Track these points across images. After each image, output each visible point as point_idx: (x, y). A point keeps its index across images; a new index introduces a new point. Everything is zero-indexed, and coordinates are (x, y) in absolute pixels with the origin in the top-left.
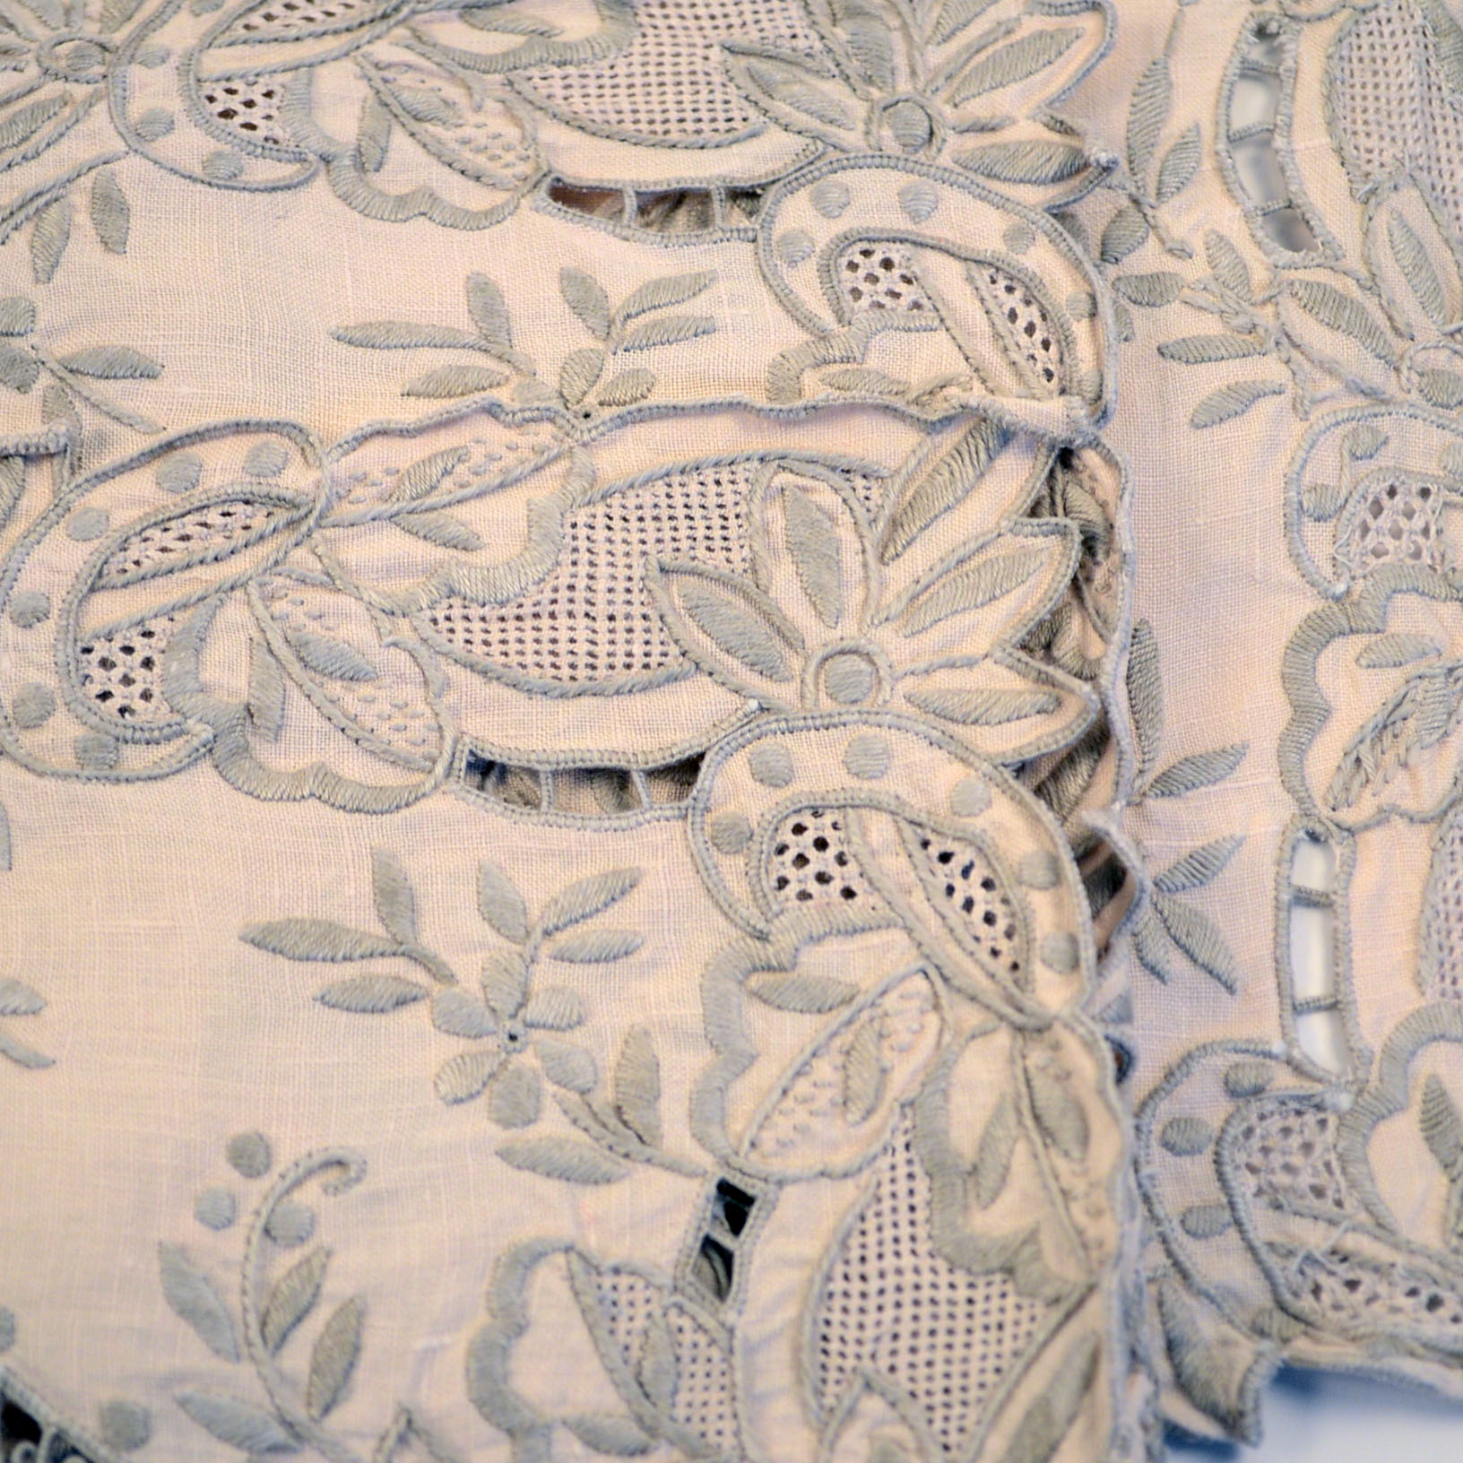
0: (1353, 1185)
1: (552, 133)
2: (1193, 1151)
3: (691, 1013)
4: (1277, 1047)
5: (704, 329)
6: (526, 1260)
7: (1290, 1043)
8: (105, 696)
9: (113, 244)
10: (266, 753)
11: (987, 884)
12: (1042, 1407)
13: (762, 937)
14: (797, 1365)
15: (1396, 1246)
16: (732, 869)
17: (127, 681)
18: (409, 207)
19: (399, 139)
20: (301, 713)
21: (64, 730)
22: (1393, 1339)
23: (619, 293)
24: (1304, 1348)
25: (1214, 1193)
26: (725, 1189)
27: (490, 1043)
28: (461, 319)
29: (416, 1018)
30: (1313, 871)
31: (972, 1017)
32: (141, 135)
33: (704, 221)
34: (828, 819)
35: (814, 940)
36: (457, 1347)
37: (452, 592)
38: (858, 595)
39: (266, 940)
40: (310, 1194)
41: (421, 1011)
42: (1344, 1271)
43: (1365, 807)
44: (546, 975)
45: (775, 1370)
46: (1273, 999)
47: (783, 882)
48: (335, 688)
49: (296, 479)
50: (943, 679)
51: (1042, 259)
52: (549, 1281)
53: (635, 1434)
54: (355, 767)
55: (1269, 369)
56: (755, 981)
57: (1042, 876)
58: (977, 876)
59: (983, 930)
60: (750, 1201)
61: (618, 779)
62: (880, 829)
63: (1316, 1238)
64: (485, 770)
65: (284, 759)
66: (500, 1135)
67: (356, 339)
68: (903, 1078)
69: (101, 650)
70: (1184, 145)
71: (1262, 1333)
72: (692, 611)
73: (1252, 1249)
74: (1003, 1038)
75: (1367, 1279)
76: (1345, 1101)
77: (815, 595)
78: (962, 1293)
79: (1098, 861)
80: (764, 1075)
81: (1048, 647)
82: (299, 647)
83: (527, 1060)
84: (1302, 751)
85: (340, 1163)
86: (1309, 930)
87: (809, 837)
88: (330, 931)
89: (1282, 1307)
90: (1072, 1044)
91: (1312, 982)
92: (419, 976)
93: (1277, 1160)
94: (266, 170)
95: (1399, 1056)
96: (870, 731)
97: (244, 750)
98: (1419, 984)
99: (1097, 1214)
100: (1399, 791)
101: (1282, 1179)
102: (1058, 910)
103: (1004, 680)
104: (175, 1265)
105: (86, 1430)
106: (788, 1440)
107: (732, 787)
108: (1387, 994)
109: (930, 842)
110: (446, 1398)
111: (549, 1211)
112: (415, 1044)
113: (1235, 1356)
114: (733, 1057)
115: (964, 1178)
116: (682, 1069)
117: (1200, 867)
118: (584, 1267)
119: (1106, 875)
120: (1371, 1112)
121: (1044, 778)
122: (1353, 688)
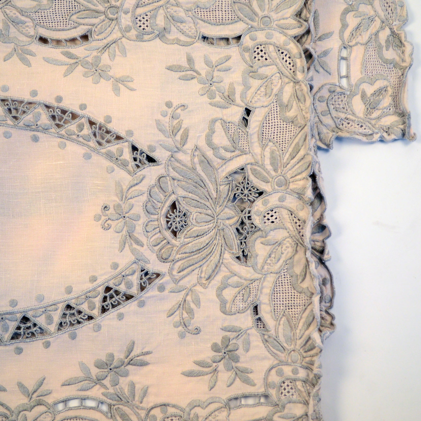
0: (349, 107)
2: (323, 101)
3: (240, 80)
4: (337, 84)
6: (214, 121)
7: (340, 83)
8: (140, 26)
10: (167, 36)
11: (289, 58)
12: (298, 144)
13: (252, 67)
14: (258, 137)
15: (356, 117)
17: (144, 24)
20: (173, 29)
21: (133, 33)
22: (354, 132)
24: (340, 134)
25: (326, 108)
26: (246, 109)
27: (207, 85)
29: (195, 81)
30: (344, 53)
31: (287, 80)
34: (263, 46)
35: (260, 67)
36: (204, 135)
37: (198, 7)
38: (267, 6)
39: (170, 68)
40: (179, 111)
41: (196, 80)
42: (347, 121)
43: (354, 42)
44: (216, 74)
45: (255, 138)
46: (337, 76)
47: (255, 57)
48: (179, 24)
50: (282, 21)
52: (218, 124)
53: (233, 149)
54: (183, 38)
56: (251, 74)
57: (298, 56)
58: (288, 56)
59: (289, 65)
60: (251, 111)
61: (227, 39)
62: (271, 48)
63: (343, 116)
64: (205, 38)
65: (170, 37)
66: (210, 101)
68: (275, 90)
69: (139, 18)
71: (334, 131)
72: (239, 10)
73: (332, 118)
74: (292, 84)
75: (351, 122)
76: (348, 93)
77: (260, 7)
78: (285, 126)
79: (308, 53)
80: (252, 90)
81: (300, 15)
82: (173, 17)
83: (213, 88)
84: (343, 32)
85: (184, 106)
86: (343, 63)
87: (260, 49)
88: (180, 67)
89: (337, 127)
90: (303, 85)
91: (344, 73)
92: (195, 74)
93: (337, 103)
95: (358, 85)
96: (270, 31)
97: (164, 36)
98: (361, 73)
99: (307, 113)
100: (359, 39)
101: (338, 106)
102: (301, 62)
103: (292, 22)
104: (158, 123)
105: (145, 149)
106: (257, 149)
107: (246, 41)
108: (356, 75)
109: (280, 50)
110: (202, 143)
111: (218, 113)
112: (195, 86)
113: (329, 135)
114: (247, 87)
115: (285, 107)
116: (239, 89)
117: (325, 53)
118: (224, 122)
119: (309, 56)
120: (353, 95)
121: (299, 39)
122: (352, 21)
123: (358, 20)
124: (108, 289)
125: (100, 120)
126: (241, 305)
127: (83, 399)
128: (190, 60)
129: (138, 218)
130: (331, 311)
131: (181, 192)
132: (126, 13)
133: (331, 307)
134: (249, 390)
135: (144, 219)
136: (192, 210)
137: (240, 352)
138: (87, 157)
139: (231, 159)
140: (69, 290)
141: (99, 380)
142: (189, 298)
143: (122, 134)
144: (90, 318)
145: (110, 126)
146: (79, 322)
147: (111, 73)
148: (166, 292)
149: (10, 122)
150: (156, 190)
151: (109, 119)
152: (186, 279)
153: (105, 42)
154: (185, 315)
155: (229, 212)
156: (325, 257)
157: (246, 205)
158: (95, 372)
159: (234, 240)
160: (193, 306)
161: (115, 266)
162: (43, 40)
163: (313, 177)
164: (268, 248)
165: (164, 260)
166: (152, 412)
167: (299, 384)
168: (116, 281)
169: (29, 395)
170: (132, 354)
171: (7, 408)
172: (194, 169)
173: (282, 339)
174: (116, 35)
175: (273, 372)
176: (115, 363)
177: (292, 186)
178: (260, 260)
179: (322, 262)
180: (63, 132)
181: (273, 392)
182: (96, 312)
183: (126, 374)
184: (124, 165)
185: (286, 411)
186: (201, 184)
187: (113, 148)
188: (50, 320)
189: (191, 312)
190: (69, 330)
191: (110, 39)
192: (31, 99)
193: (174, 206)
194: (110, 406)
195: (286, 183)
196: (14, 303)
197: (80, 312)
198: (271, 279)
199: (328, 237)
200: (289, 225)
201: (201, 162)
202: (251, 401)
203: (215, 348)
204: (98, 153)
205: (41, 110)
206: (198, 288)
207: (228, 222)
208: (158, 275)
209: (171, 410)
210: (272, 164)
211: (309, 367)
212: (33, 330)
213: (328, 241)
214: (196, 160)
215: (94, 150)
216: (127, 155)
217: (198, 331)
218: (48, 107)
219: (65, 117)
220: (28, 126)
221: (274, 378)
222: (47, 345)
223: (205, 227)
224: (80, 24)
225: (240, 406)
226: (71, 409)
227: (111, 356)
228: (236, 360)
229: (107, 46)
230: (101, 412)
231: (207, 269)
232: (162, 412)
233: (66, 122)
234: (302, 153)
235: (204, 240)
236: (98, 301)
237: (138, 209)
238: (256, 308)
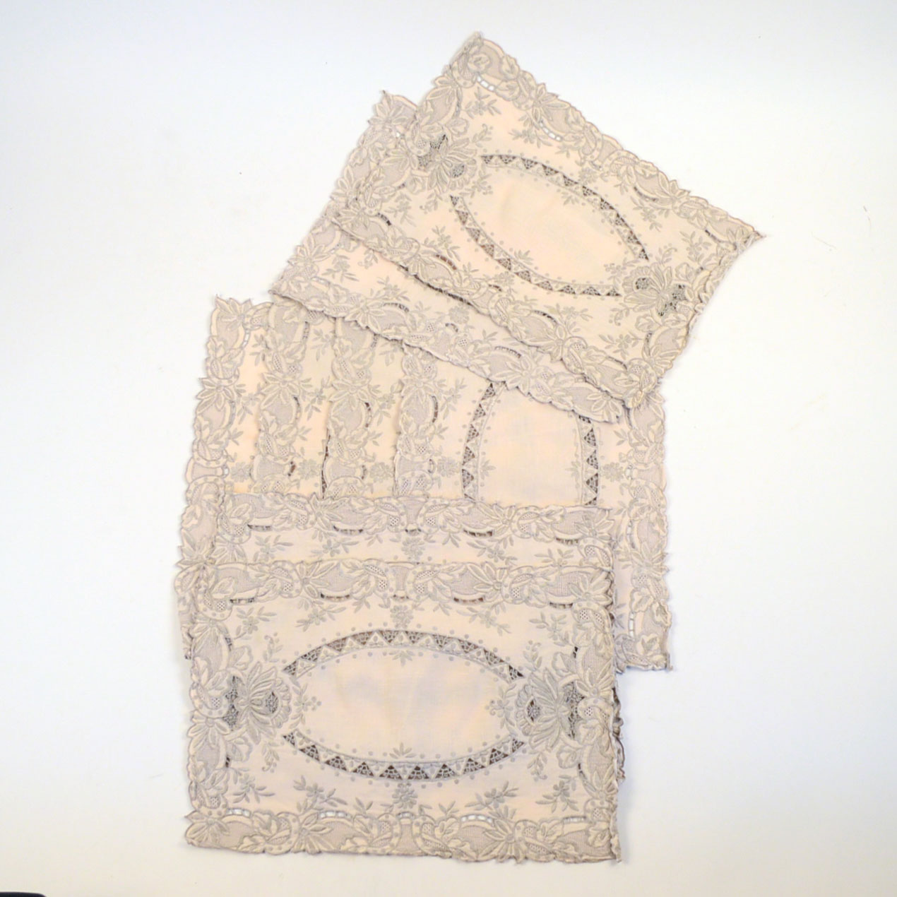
0: (635, 649)
1: (556, 532)
2: (620, 645)
3: (572, 629)
5: (572, 556)
6: (556, 654)
7: (629, 634)
8: (514, 595)
9: (512, 545)
10: (530, 601)
11: (601, 618)
12: (605, 669)
13: (579, 622)
14: (582, 664)
15: (638, 655)
16: (576, 615)
17: (516, 593)
18: (542, 540)
19: (540, 533)
20: (533, 597)
21: (510, 599)
22: (638, 664)
23: (564, 552)
24: (629, 664)
25: (621, 649)
26: (575, 647)
27: (552, 632)
28: (547, 554)
29: (545, 629)
30: (632, 617)
31: (599, 631)
32: (514, 531)
33: (572, 543)
34: (585, 610)
35: (584, 623)
36: (550, 661)
37: (548, 585)
38: (588, 587)
39: (531, 621)
40: (536, 646)
42: (633, 657)
43: (638, 610)
44: (558, 625)
45: (580, 665)
46: (628, 630)
47: (581, 617)
48: (536, 595)
49: (532, 572)
50: (597, 596)
51: (607, 549)
52: (559, 655)
53: (567, 670)
54: (539, 603)
55: (630, 563)
56: (578, 626)
57: (606, 618)
59: (600, 623)
60: (578, 649)
61: (564, 605)
62: (590, 612)
63: (631, 653)
64: (551, 604)
66: (554, 641)
67: (537, 556)
68: (592, 637)
69: (513, 590)
70: (622, 535)
71: (625, 663)
72: (572, 588)
73: (625, 654)
74: (602, 634)
75: (636, 658)
76: (634, 640)
77: (584, 587)
78: (598, 658)
79: (612, 616)
80: (579, 636)
81: (607, 593)
82: (533, 591)
83: (556, 634)
84: (632, 604)
85: (539, 644)
86: (631, 622)
87: (583, 612)
88: (537, 620)
89: (627, 660)
90: (609, 634)
91: (632, 628)
92: (545, 625)
93: (627, 646)
94: (526, 536)
95: (639, 636)
96: (590, 601)
97: (528, 601)
98: (642, 629)
99: (611, 651)
100: (641, 608)
101: (628, 648)
102: (608, 621)
103: (603, 597)
104: (524, 653)
105: (517, 668)
106: (581, 672)
107: (575, 606)
108: (639, 629)
109: (594, 612)
110: (549, 667)
111: (559, 649)
112: (545, 632)
113: (624, 665)
114: (576, 634)
115: (597, 647)
116: (571, 635)
117: (621, 616)
118: (562, 655)
119: (612, 618)
120: (636, 641)
121: (606, 607)
122: (637, 597)
123: (641, 597)
124: (494, 750)
125: (491, 650)
126: (571, 763)
127: (478, 815)
128: (543, 617)
129: (511, 709)
130: (623, 769)
131: (537, 695)
132: (506, 586)
133: (622, 766)
134: (575, 813)
135: (515, 710)
136: (543, 705)
137: (570, 790)
138: (482, 671)
139: (566, 676)
140: (470, 750)
141: (487, 805)
142: (540, 758)
143: (504, 659)
144: (483, 767)
145: (496, 654)
146: (476, 769)
147: (496, 622)
148: (527, 754)
149: (438, 648)
150: (522, 693)
151: (496, 650)
152: (540, 746)
153: (493, 603)
154: (538, 768)
155: (564, 708)
156: (620, 737)
157: (575, 704)
158: (484, 799)
159: (568, 725)
160: (542, 762)
161: (498, 737)
162: (456, 600)
163: (614, 689)
164: (587, 730)
165: (526, 734)
166: (518, 824)
167: (604, 811)
168: (499, 746)
169: (446, 812)
170: (507, 789)
171: (433, 819)
172: (544, 681)
173: (594, 784)
174: (500, 599)
175: (589, 803)
176: (497, 795)
177: (601, 694)
178: (582, 737)
179: (618, 739)
180: (468, 656)
181: (589, 815)
182: (486, 764)
183: (503, 802)
184: (504, 677)
185: (597, 826)
186: (548, 690)
187: (498, 667)
188: (458, 767)
189: (541, 766)
190: (470, 773)
191: (496, 601)
192: (450, 636)
193: (532, 703)
194: (493, 820)
195: (598, 692)
196: (438, 756)
197: (476, 763)
198: (588, 748)
199: (622, 724)
200: (600, 718)
201: (549, 677)
202: (575, 820)
203: (556, 788)
204: (489, 669)
205: (456, 642)
206: (546, 752)
207: (564, 714)
208: (523, 743)
209: (529, 824)
210: (590, 681)
211: (610, 800)
212: (449, 773)
213: (621, 728)
214: (546, 676)
215: (487, 667)
216: (506, 671)
217: (545, 777)
218: (460, 641)
219: (470, 647)
220: (448, 651)
221: (590, 806)
222: (457, 782)
223: (550, 716)
224: (478, 591)
225: (570, 823)
226: (470, 821)
227: (494, 791)
228: (568, 795)
229: (494, 606)
230: (488, 823)
231: (551, 741)
232: (524, 824)
233: (471, 650)
234: (607, 675)
235: (549, 724)
236: (487, 757)
237: (512, 704)
238: (579, 765)
